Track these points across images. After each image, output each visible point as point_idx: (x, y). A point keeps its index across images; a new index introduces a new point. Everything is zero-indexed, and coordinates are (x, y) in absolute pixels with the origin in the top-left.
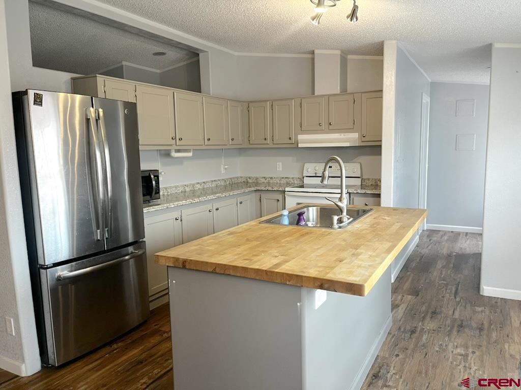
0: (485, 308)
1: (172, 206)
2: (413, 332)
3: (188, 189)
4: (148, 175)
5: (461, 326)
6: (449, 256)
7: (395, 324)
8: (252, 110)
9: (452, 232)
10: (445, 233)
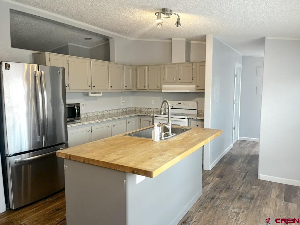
0: (258, 187)
1: (86, 124)
2: (213, 198)
3: (99, 114)
4: (73, 106)
5: (241, 196)
6: (248, 156)
7: (204, 194)
8: (138, 70)
9: (254, 142)
10: (249, 142)
